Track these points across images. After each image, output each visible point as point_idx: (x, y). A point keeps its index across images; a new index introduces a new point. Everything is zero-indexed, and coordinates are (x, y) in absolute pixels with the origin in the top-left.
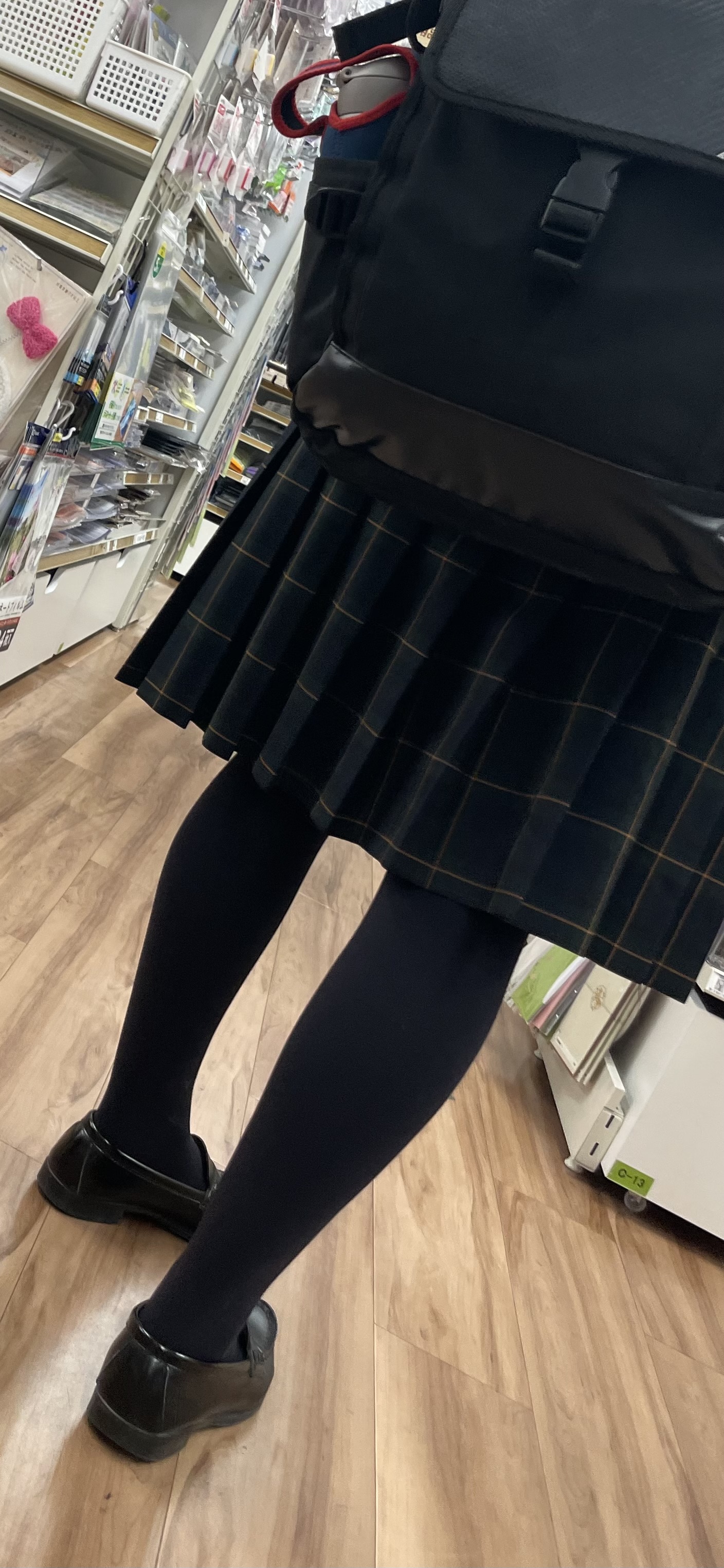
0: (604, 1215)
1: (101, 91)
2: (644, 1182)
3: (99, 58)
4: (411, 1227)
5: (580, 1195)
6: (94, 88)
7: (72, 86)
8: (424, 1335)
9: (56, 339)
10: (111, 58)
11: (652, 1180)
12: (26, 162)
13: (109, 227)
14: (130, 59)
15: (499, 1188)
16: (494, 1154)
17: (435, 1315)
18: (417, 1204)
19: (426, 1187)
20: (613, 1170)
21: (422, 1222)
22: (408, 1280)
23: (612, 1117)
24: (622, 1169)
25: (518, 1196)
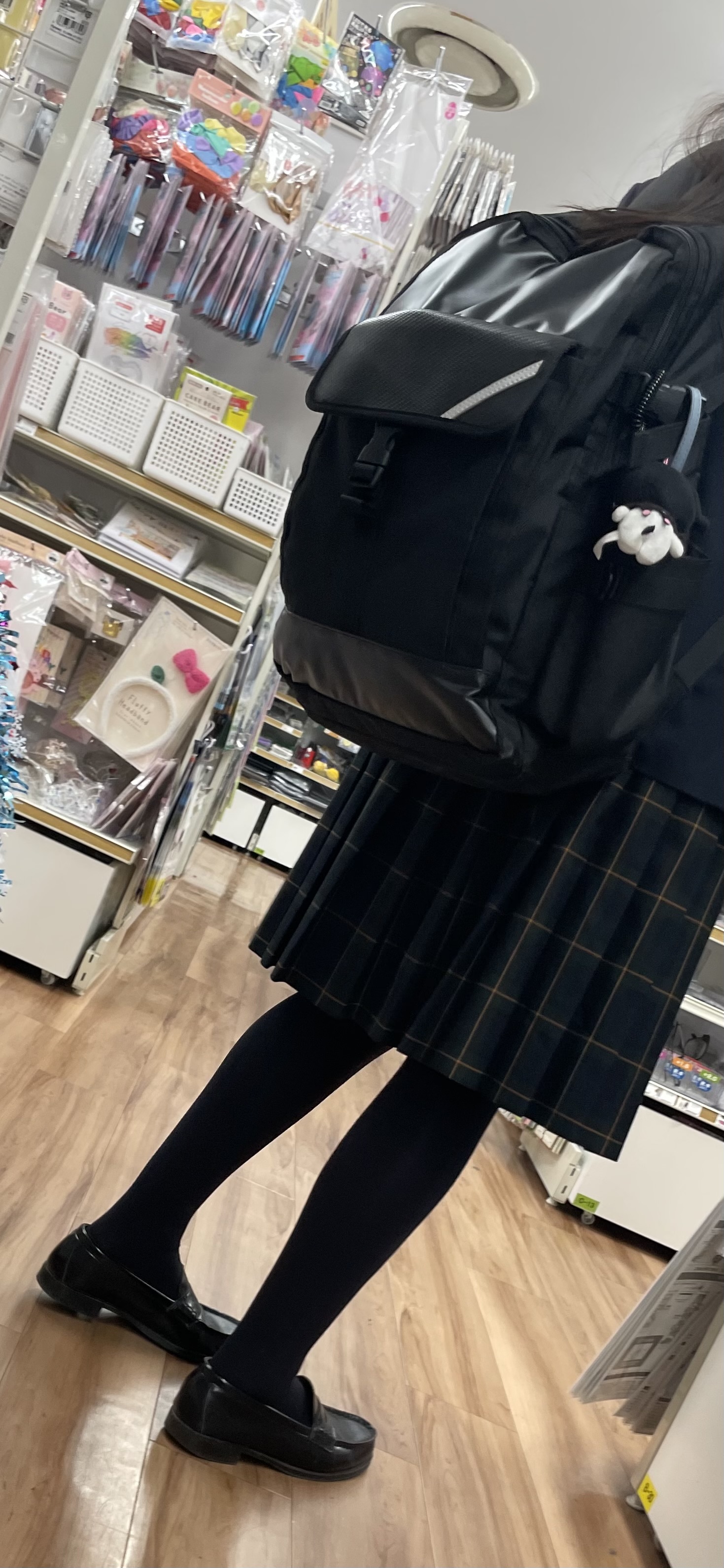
0: (571, 1226)
1: (234, 503)
2: (593, 1204)
3: (233, 480)
4: (473, 1228)
5: (558, 1216)
6: (229, 501)
7: (215, 500)
8: (491, 1272)
9: (208, 679)
10: (241, 480)
11: (598, 1203)
12: (177, 549)
13: (243, 601)
14: (255, 482)
15: (514, 1212)
16: (507, 1196)
17: (495, 1265)
18: (473, 1218)
19: (475, 1211)
20: (576, 1200)
21: (477, 1226)
22: (477, 1249)
23: (574, 1170)
24: (581, 1198)
25: (524, 1216)
